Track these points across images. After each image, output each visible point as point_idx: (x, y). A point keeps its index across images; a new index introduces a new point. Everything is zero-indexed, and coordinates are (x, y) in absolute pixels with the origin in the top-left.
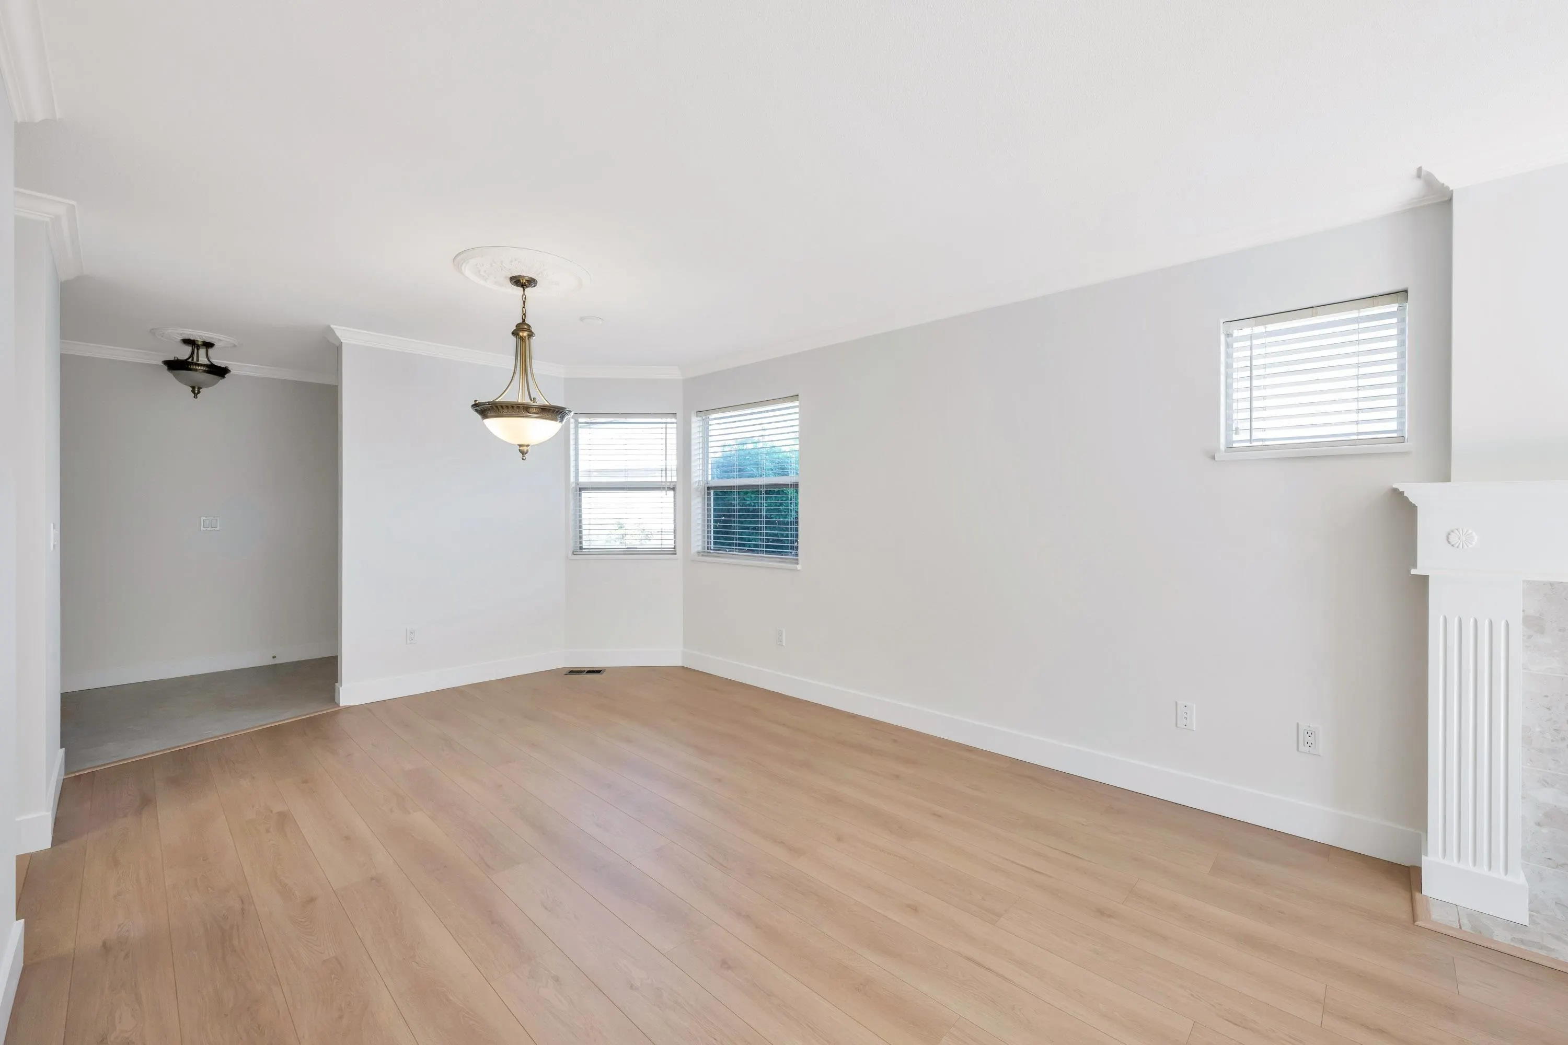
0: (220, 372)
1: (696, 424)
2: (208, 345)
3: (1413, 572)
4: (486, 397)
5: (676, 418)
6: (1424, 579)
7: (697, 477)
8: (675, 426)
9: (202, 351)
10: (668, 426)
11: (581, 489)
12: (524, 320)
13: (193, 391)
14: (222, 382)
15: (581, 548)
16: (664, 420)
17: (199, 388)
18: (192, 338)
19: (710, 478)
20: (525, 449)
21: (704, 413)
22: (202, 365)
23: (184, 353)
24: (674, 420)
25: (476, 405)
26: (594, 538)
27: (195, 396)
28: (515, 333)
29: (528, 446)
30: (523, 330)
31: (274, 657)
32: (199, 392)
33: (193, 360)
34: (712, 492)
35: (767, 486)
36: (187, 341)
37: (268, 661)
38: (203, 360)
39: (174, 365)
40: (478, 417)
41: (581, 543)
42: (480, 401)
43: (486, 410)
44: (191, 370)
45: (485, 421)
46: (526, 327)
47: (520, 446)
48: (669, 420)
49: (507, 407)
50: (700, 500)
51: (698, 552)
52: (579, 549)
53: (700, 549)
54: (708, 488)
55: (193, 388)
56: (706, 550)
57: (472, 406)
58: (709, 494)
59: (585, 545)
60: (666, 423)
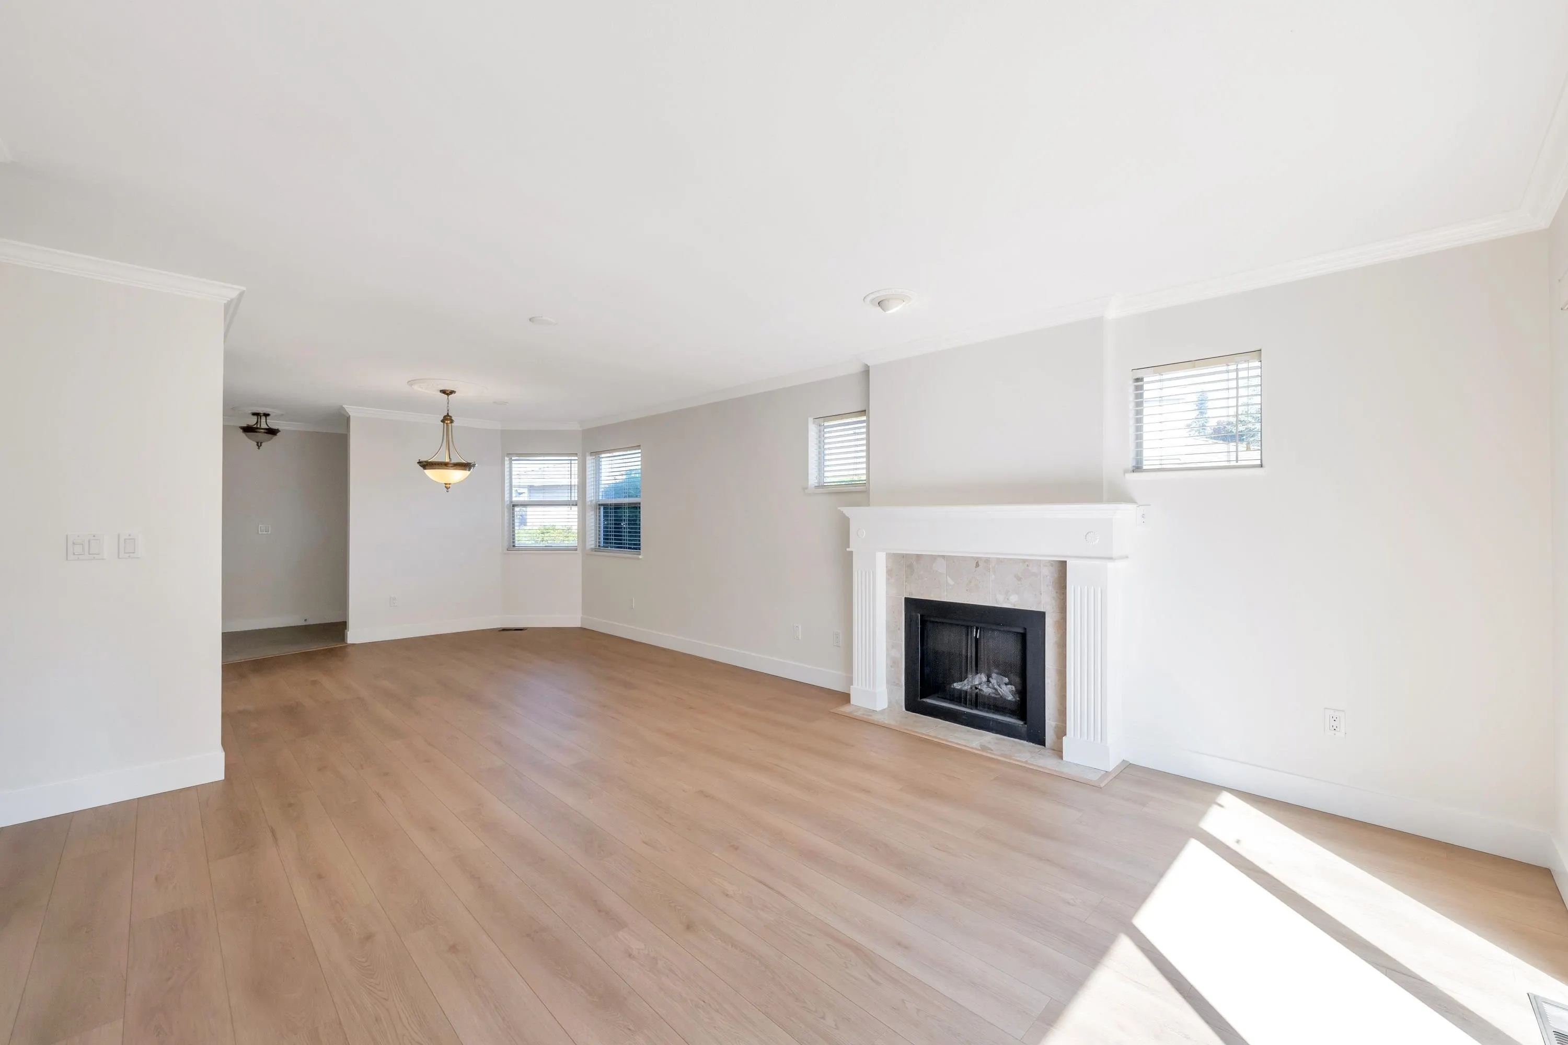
0: (272, 432)
1: (590, 460)
2: (266, 415)
3: (848, 549)
4: (423, 459)
5: (577, 456)
6: (852, 552)
7: (590, 496)
8: (576, 462)
9: (263, 419)
10: (573, 462)
11: (514, 506)
12: (448, 414)
13: (258, 445)
14: (275, 438)
15: (514, 546)
16: (570, 458)
17: (261, 443)
18: (257, 412)
19: (600, 498)
20: (448, 486)
21: (596, 453)
22: (263, 429)
23: (252, 421)
24: (576, 458)
25: (420, 463)
26: (523, 538)
27: (259, 448)
28: (443, 421)
29: (450, 484)
30: (447, 420)
31: (306, 620)
32: (261, 445)
33: (257, 426)
34: (602, 508)
35: (629, 504)
36: (254, 414)
37: (302, 623)
38: (264, 426)
39: (248, 430)
40: (422, 468)
41: (514, 542)
42: (421, 460)
43: (425, 465)
44: (256, 432)
45: (425, 471)
46: (449, 418)
47: (446, 484)
48: (573, 458)
49: (435, 464)
50: (593, 513)
51: (592, 550)
52: (512, 546)
53: (593, 546)
54: (599, 505)
55: (258, 443)
56: (598, 547)
57: (418, 463)
58: (599, 509)
59: (517, 543)
60: (571, 460)
